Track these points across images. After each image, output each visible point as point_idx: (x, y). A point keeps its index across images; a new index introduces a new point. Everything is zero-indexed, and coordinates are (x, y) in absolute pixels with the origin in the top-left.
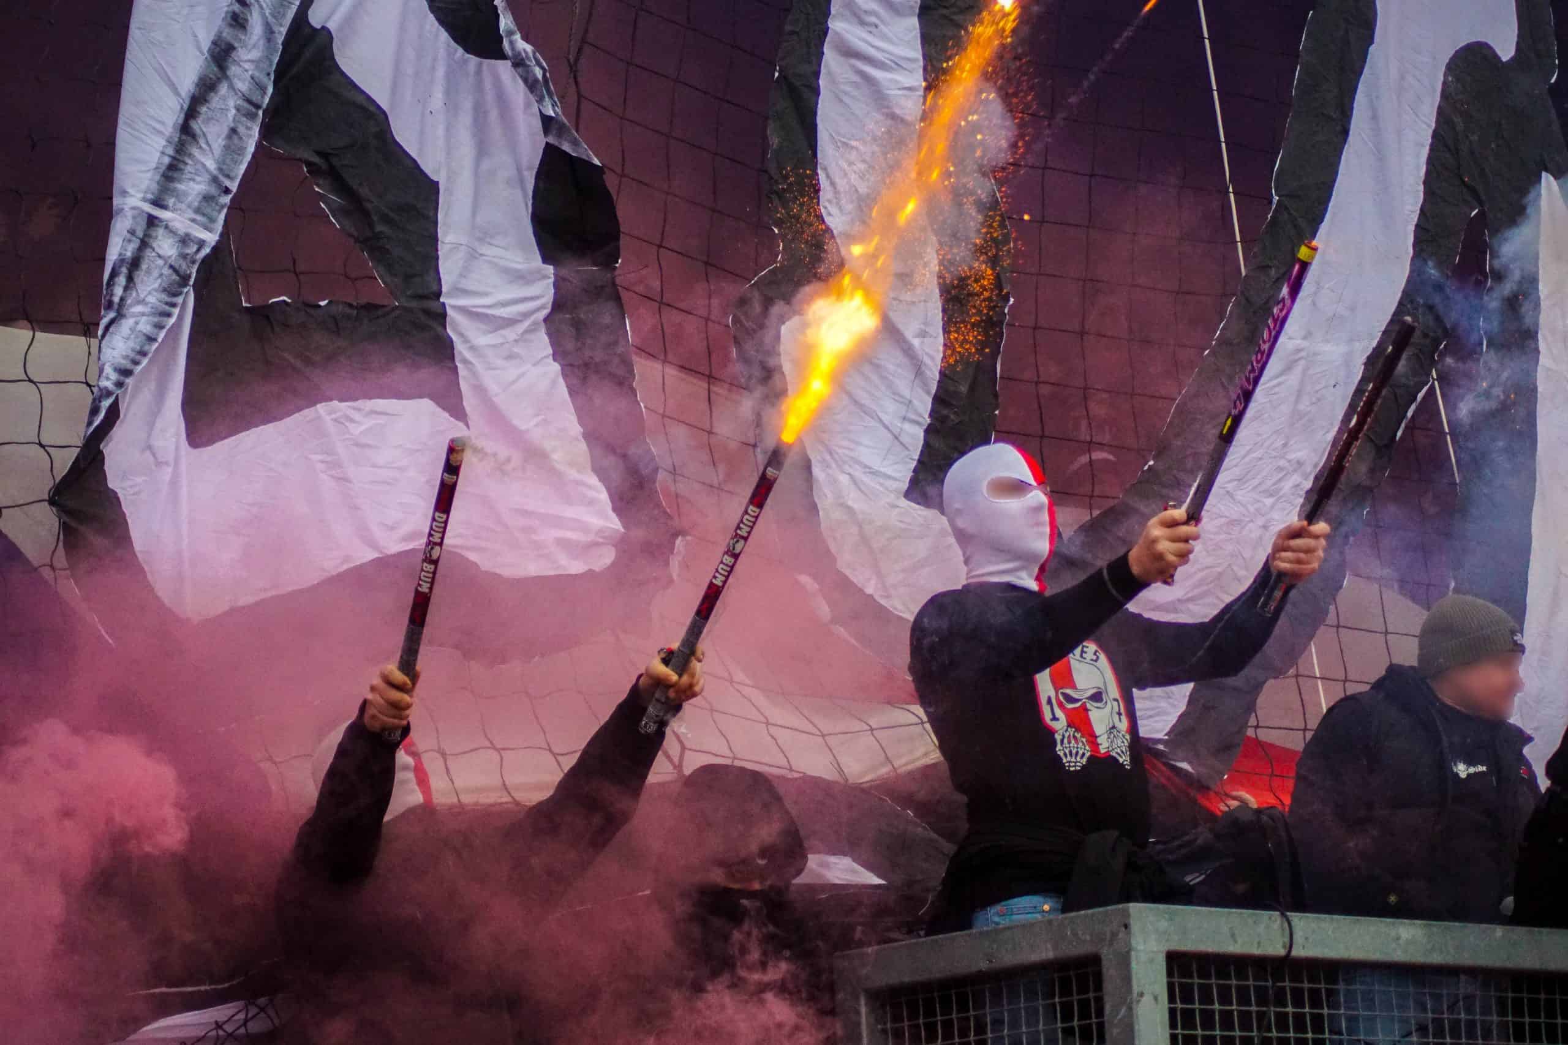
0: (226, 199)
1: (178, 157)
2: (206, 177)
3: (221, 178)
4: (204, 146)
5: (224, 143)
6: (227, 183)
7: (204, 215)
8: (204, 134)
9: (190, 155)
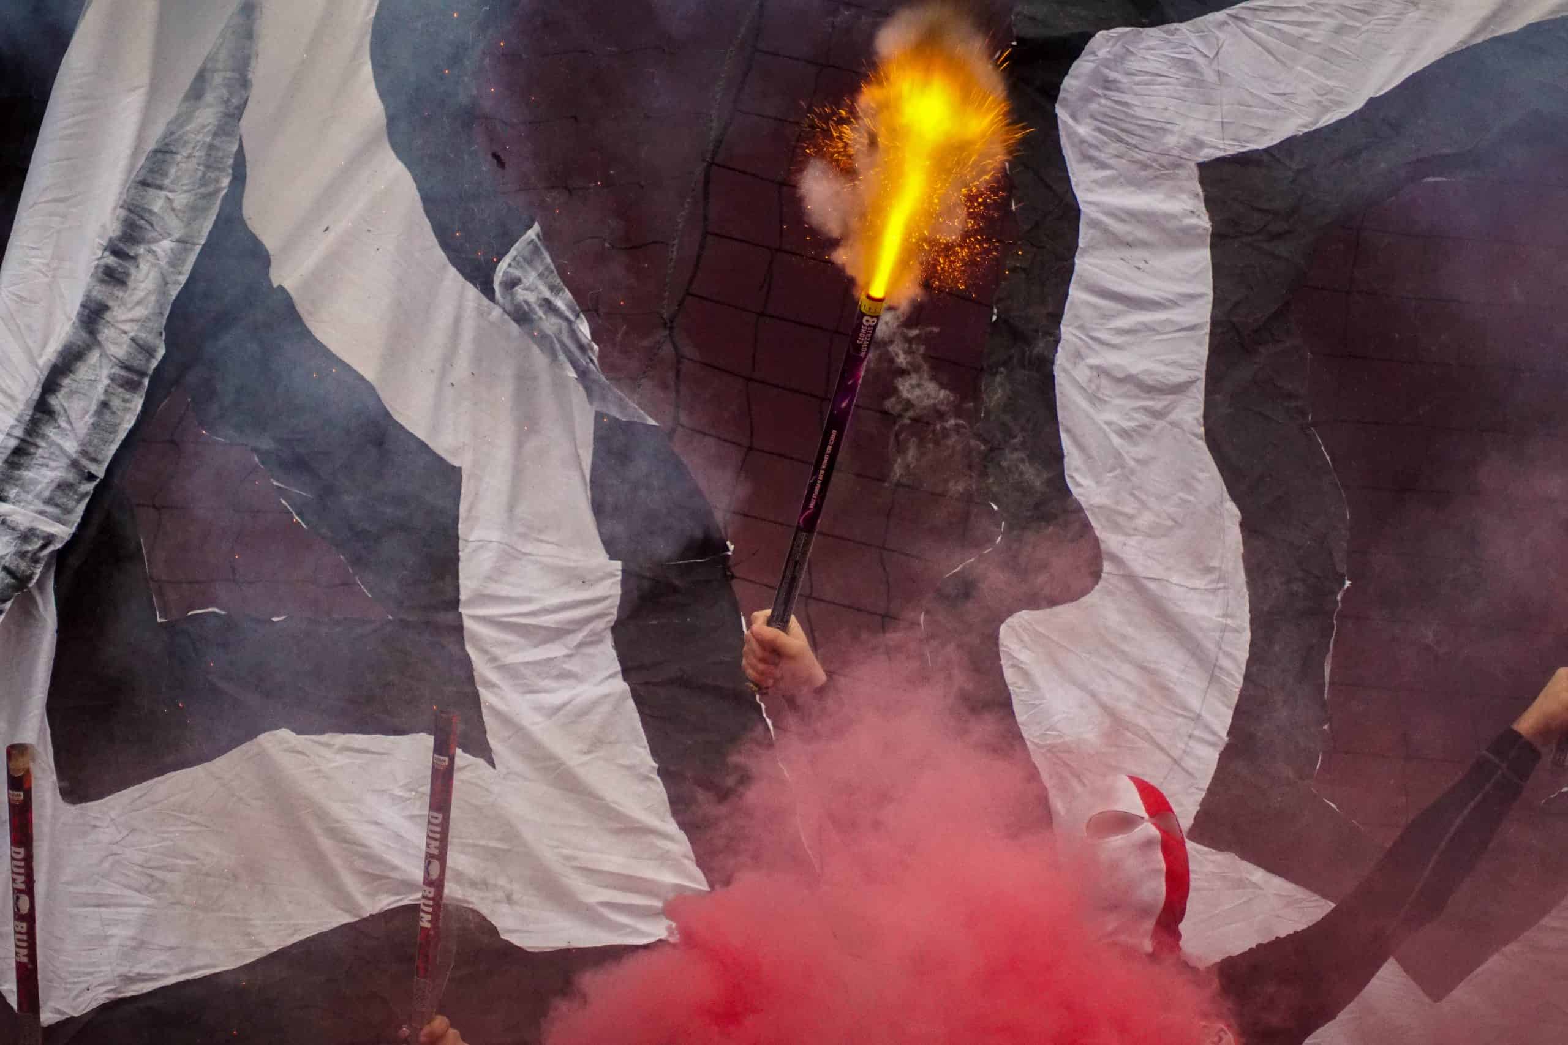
0: (89, 487)
1: (29, 439)
2: (64, 462)
3: (84, 462)
4: (64, 424)
5: (91, 421)
6: (93, 468)
7: (57, 505)
8: (65, 410)
9: (43, 437)
